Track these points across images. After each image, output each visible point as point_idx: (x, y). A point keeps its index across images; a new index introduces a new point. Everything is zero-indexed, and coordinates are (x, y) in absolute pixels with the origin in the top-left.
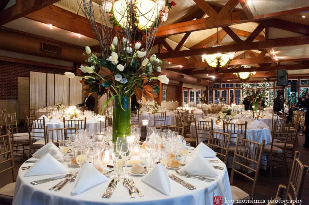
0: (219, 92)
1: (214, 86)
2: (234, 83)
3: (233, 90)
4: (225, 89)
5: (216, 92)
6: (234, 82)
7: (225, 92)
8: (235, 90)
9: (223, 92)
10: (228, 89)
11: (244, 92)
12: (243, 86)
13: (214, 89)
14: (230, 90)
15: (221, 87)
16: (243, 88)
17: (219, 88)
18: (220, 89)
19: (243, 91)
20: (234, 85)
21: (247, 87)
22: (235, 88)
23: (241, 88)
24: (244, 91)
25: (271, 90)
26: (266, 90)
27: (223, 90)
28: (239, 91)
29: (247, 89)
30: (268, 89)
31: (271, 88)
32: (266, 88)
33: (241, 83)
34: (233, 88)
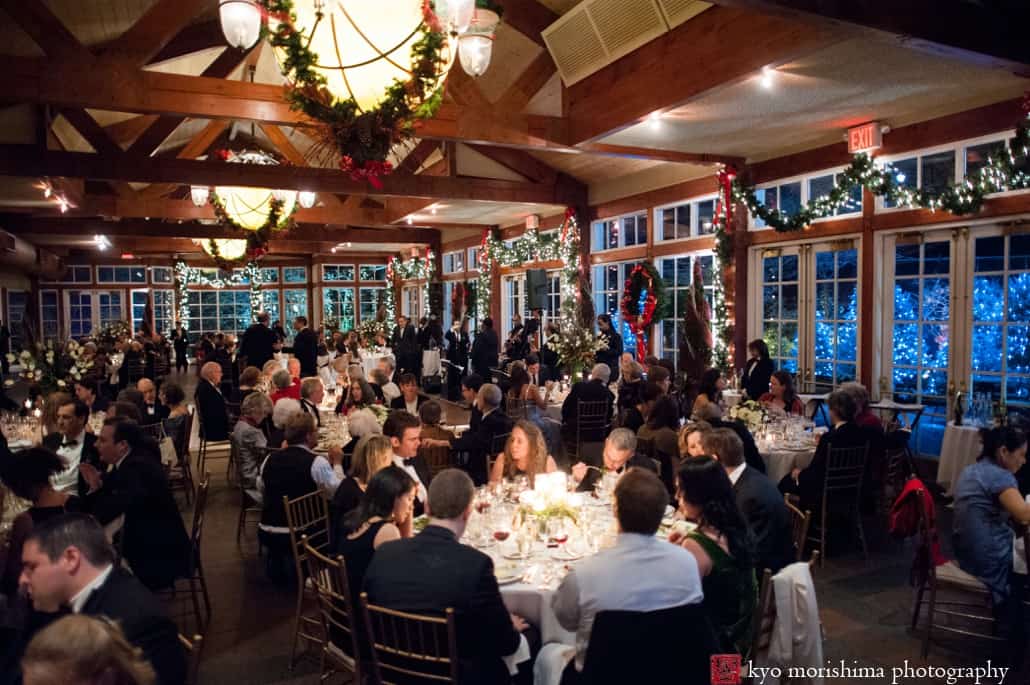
0: (87, 299)
1: (68, 277)
3: (145, 290)
4: (113, 287)
5: (74, 299)
6: (148, 261)
7: (116, 298)
8: (154, 291)
9: (104, 299)
10: (128, 288)
11: (184, 297)
12: (179, 277)
13: (66, 287)
14: (132, 291)
15: (98, 280)
16: (177, 284)
17: (90, 283)
18: (94, 286)
19: (177, 292)
20: (149, 272)
21: (194, 281)
22: (153, 282)
23: (172, 283)
24: (184, 293)
25: (268, 291)
26: (255, 290)
27: (105, 292)
28: (164, 293)
29: (192, 287)
30: (260, 288)
31: (269, 287)
32: (253, 284)
33: (171, 268)
34: (146, 283)
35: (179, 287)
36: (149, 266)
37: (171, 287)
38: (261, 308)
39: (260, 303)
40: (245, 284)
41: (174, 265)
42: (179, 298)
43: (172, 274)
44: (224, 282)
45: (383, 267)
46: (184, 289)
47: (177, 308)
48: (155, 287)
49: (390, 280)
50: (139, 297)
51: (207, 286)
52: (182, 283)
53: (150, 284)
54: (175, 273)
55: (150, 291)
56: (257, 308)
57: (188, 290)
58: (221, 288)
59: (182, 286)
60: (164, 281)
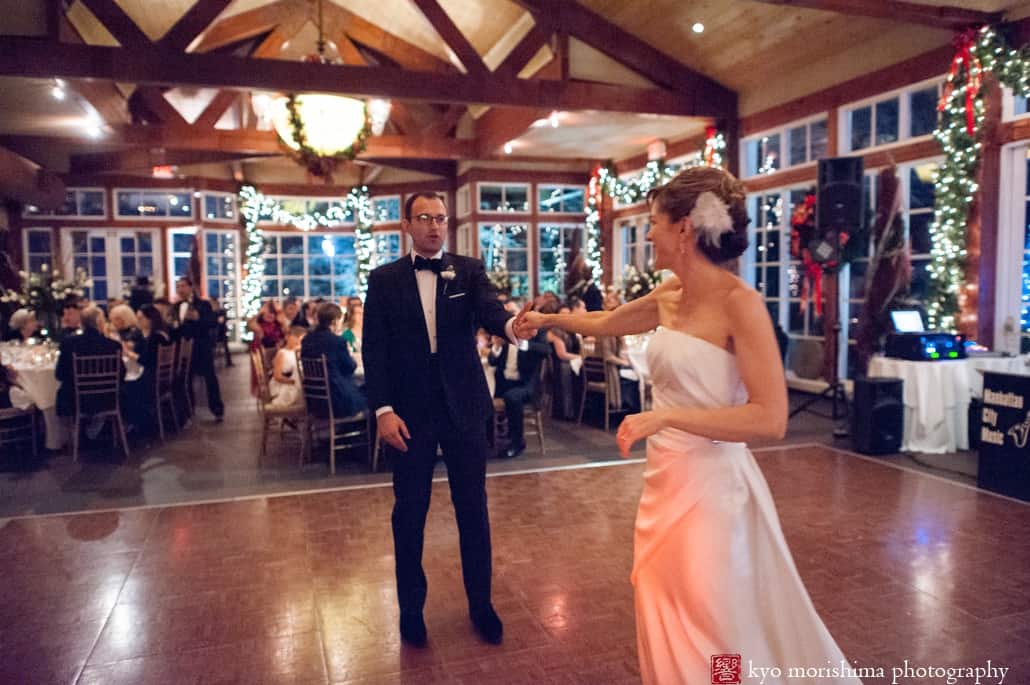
0: (99, 244)
1: (70, 208)
2: (197, 189)
3: (192, 231)
4: (140, 224)
5: (79, 239)
6: (195, 182)
7: (146, 247)
8: (206, 231)
9: (127, 244)
10: (164, 227)
11: (253, 243)
12: (245, 211)
13: (66, 224)
14: (171, 232)
15: (116, 213)
16: (243, 222)
17: (104, 218)
18: (111, 223)
19: (243, 236)
20: (198, 201)
21: (268, 217)
22: (203, 217)
23: (236, 220)
24: (253, 237)
25: (382, 234)
26: (363, 232)
27: (130, 233)
28: (224, 237)
29: (264, 228)
30: (370, 230)
31: (385, 228)
32: (360, 223)
33: (234, 196)
34: (192, 218)
35: (245, 227)
36: (197, 190)
37: (234, 227)
38: (372, 261)
39: (371, 254)
40: (348, 224)
41: (237, 190)
42: (246, 244)
43: (235, 206)
44: (316, 220)
45: (578, 190)
46: (253, 230)
47: (244, 259)
48: (208, 225)
49: (595, 208)
50: (182, 242)
51: (290, 227)
52: (250, 221)
53: (198, 221)
54: (239, 204)
55: (200, 231)
56: (366, 262)
57: (259, 232)
58: (311, 230)
59: (250, 226)
60: (224, 216)
